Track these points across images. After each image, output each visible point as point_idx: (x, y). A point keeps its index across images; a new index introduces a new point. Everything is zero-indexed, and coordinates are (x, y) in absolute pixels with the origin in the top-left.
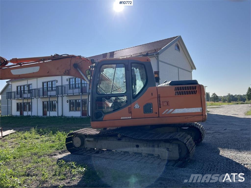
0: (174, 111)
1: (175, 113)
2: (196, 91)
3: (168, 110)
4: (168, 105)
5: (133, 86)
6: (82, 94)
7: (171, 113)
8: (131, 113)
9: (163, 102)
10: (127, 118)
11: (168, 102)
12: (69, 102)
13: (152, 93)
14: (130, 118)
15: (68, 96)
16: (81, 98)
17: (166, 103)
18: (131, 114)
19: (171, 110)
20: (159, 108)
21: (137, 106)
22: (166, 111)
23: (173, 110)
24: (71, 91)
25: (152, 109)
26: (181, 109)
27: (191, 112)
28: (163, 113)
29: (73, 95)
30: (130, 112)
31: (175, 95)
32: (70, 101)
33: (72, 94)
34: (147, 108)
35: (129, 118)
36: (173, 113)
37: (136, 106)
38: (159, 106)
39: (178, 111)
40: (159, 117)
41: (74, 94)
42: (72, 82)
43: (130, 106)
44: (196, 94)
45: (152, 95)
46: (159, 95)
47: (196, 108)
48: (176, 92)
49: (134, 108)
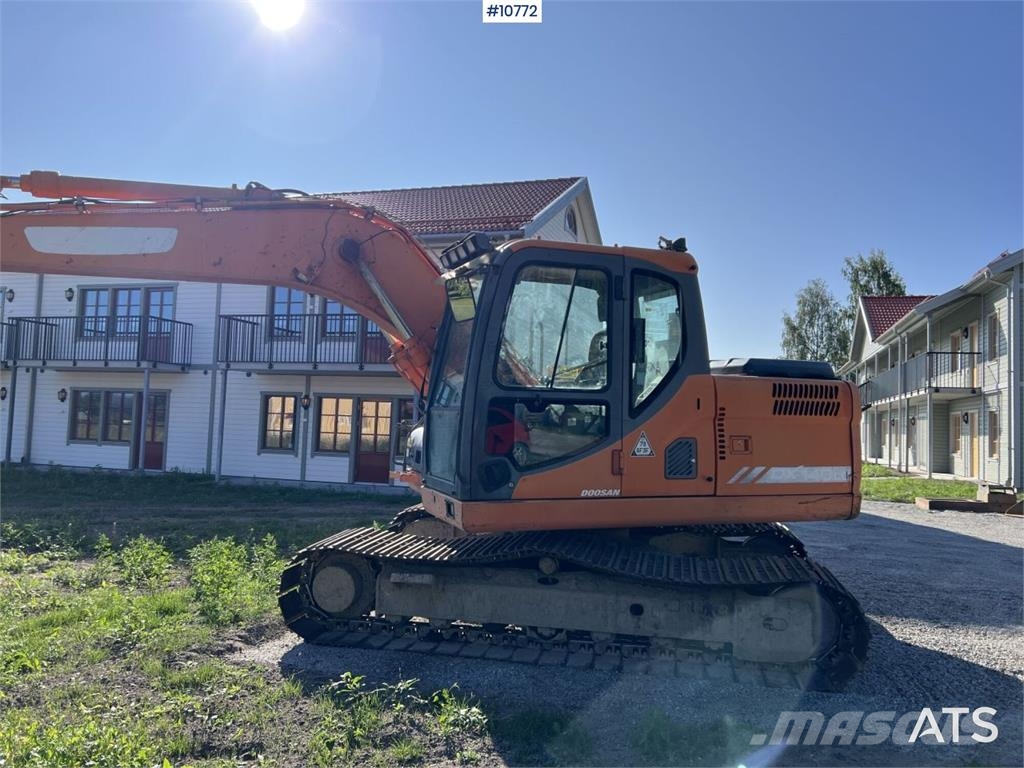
0: (767, 473)
1: (768, 482)
2: (839, 404)
3: (745, 469)
4: (746, 448)
5: (634, 365)
6: (155, 366)
7: (758, 482)
8: (621, 474)
9: (731, 436)
10: (603, 493)
11: (750, 437)
12: (68, 397)
13: (699, 400)
14: (617, 493)
15: (74, 369)
16: (148, 386)
17: (741, 443)
18: (619, 476)
19: (758, 470)
20: (719, 460)
21: (643, 448)
22: (741, 473)
23: (764, 468)
24: (93, 349)
25: (693, 460)
26: (788, 469)
27: (820, 481)
28: (730, 482)
29: (106, 370)
30: (617, 471)
31: (774, 413)
32: (76, 393)
33: (101, 364)
34: (678, 459)
35: (610, 493)
36: (761, 481)
37: (638, 446)
38: (720, 454)
39: (781, 475)
40: (715, 495)
41: (112, 365)
42: (97, 306)
43: (617, 445)
44: (836, 414)
45: (698, 408)
46: (723, 409)
47: (836, 468)
48: (776, 402)
49: (634, 454)
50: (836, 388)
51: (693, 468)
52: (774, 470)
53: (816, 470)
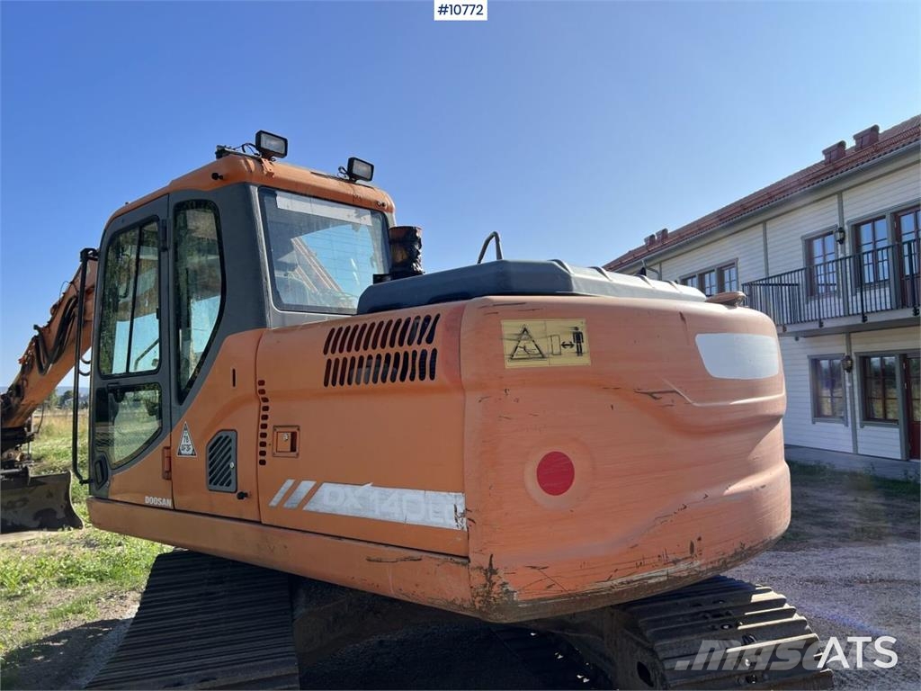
0: (318, 493)
1: (320, 510)
2: (435, 352)
3: (290, 483)
4: (293, 449)
8: (171, 480)
9: (275, 427)
10: (160, 503)
13: (234, 373)
17: (287, 437)
18: (170, 482)
19: (306, 486)
20: (259, 466)
21: (187, 445)
22: (284, 489)
23: (311, 484)
25: (234, 465)
26: (348, 488)
27: (401, 520)
28: (273, 503)
30: (168, 474)
31: (325, 384)
34: (218, 461)
35: (165, 503)
36: (310, 507)
37: (183, 443)
39: (339, 499)
40: (260, 522)
43: (167, 441)
44: (431, 376)
45: (234, 385)
46: (262, 383)
47: (430, 494)
48: (329, 361)
49: (180, 454)
50: (438, 317)
51: (232, 477)
52: (327, 489)
53: (395, 494)
